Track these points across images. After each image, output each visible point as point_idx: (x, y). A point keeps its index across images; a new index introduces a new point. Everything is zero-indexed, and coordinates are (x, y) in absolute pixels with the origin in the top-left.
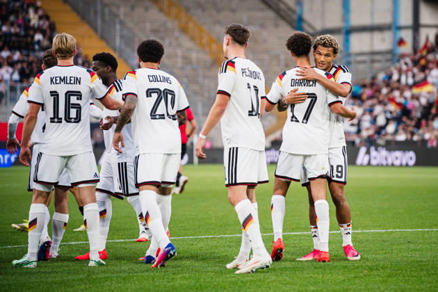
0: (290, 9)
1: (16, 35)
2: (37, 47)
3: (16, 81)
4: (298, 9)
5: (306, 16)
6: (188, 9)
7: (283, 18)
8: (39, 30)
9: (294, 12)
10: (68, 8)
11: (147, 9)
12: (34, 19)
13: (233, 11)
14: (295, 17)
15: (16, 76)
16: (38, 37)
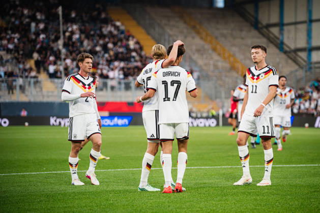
0: (276, 37)
1: (122, 53)
2: (132, 60)
3: (121, 79)
4: (281, 38)
5: (286, 41)
6: (216, 38)
7: (272, 42)
8: (135, 50)
9: (278, 39)
10: (149, 37)
11: (193, 38)
12: (132, 44)
13: (242, 38)
14: (279, 42)
15: (122, 76)
16: (134, 54)
